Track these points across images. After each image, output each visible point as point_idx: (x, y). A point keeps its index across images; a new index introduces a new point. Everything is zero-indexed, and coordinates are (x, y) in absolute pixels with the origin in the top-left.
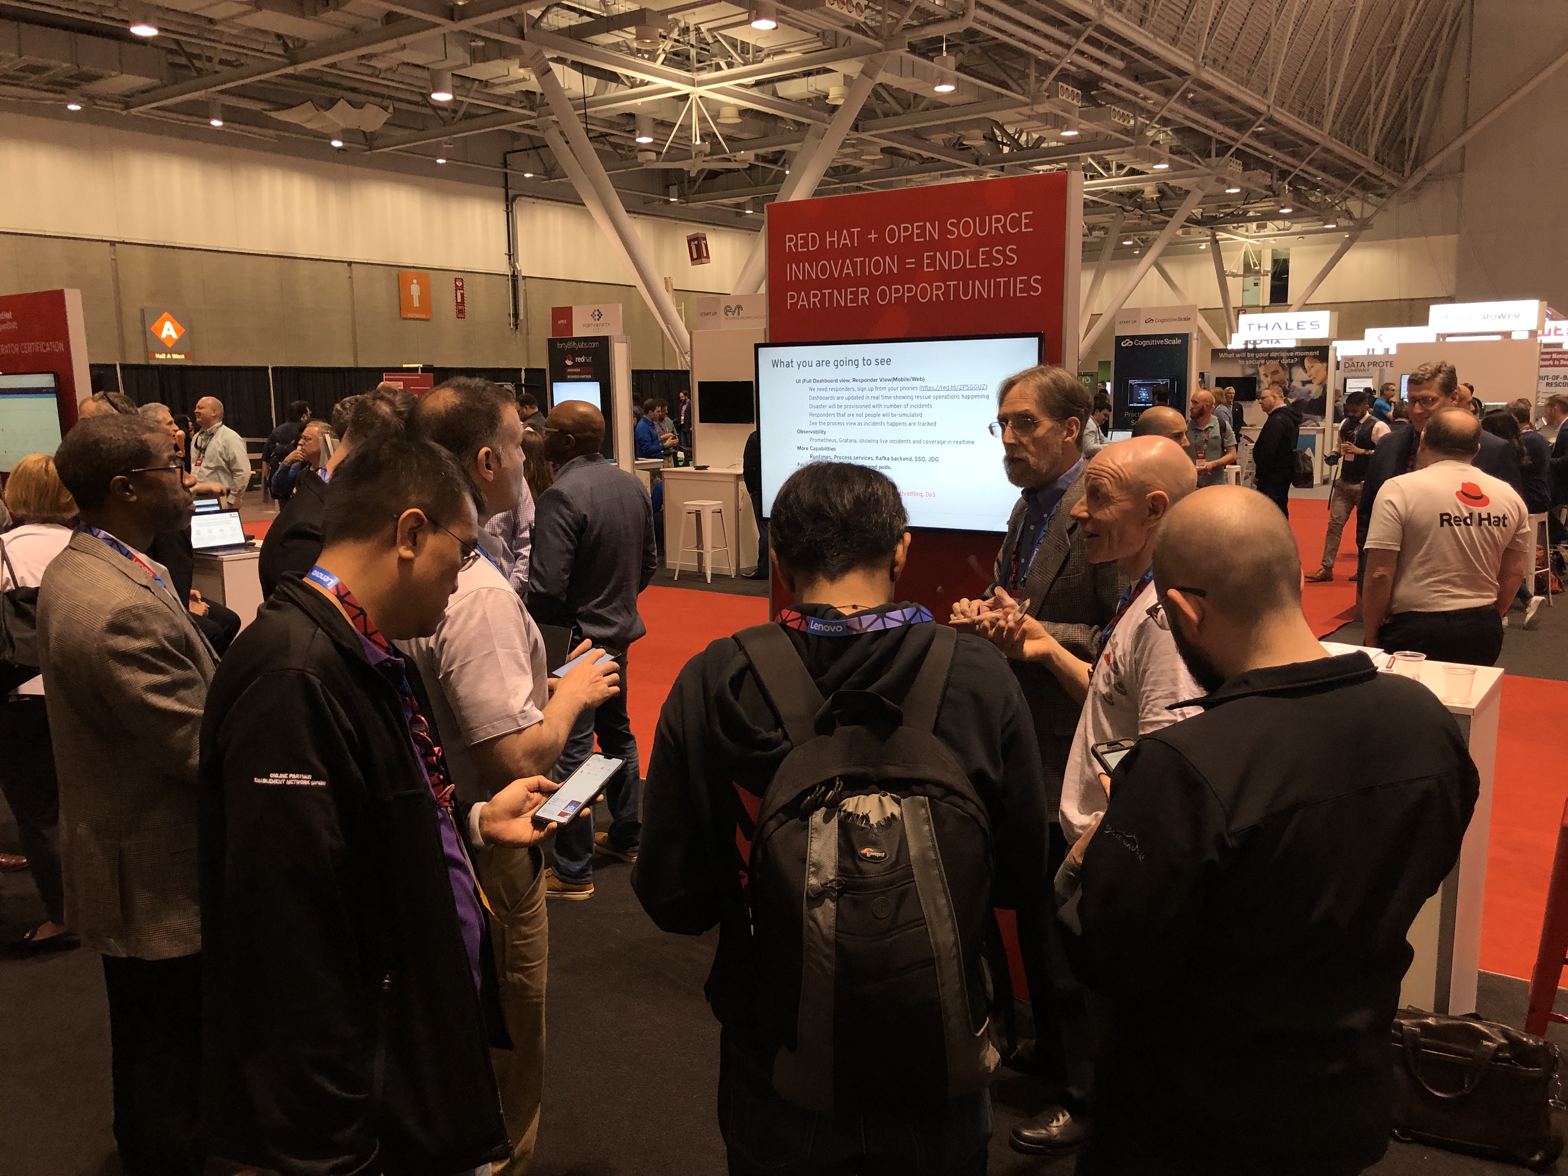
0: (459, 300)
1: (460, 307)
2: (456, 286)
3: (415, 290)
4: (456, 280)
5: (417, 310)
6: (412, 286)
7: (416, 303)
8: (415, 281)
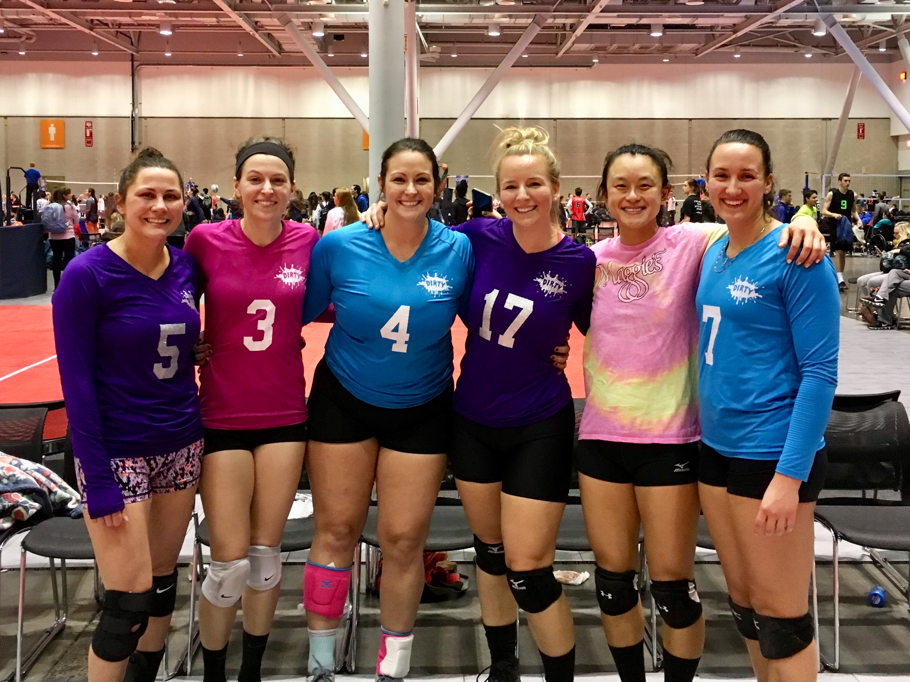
0: (88, 135)
1: (89, 140)
2: (86, 126)
3: (52, 130)
4: (86, 122)
5: (52, 142)
6: (50, 128)
7: (52, 138)
8: (52, 125)
